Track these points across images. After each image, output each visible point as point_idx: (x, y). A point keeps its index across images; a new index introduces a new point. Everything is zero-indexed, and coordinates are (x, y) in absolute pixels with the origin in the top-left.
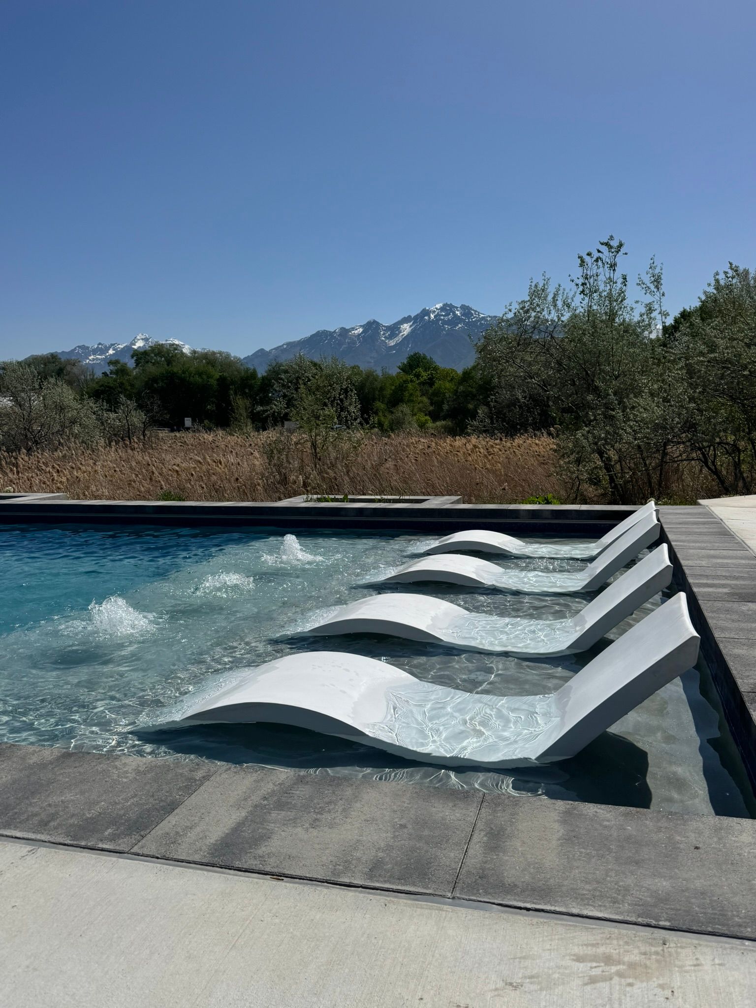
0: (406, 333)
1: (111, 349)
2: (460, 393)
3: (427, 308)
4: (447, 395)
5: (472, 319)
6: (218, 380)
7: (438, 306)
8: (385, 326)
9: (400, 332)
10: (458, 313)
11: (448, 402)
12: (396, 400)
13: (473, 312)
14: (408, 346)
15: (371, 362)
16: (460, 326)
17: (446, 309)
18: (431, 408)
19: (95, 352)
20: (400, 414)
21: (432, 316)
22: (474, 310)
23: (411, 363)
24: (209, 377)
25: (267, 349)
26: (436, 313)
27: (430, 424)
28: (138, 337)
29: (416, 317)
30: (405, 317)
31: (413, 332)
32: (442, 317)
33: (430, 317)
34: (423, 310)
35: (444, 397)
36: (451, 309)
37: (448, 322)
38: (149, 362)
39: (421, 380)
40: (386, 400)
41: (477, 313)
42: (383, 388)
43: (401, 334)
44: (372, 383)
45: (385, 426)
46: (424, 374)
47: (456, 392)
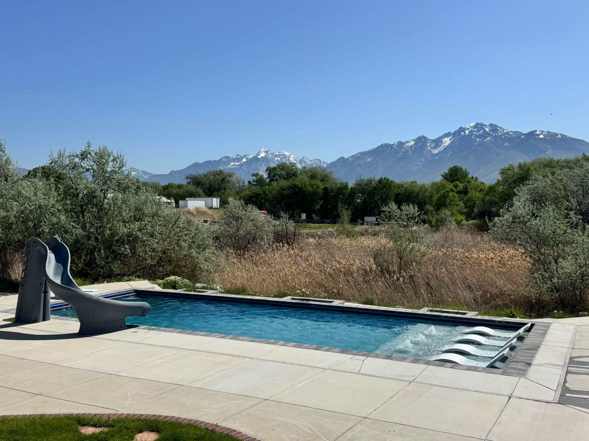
0: (446, 144)
1: (244, 158)
2: (486, 201)
3: (463, 127)
4: (477, 202)
5: (498, 134)
6: (323, 189)
7: (472, 125)
8: (431, 140)
10: (487, 130)
11: (478, 207)
12: (441, 205)
13: (499, 129)
14: (448, 154)
15: (420, 165)
16: (488, 138)
17: (478, 127)
18: (465, 210)
19: (234, 160)
20: (443, 215)
21: (467, 132)
22: (499, 127)
23: (451, 173)
24: (318, 187)
25: (346, 157)
26: (470, 130)
27: (465, 222)
28: (262, 151)
29: (455, 133)
30: (446, 133)
31: (452, 143)
32: (475, 133)
33: (465, 133)
34: (460, 128)
35: (475, 203)
36: (481, 127)
37: (480, 136)
38: (276, 174)
39: (458, 189)
40: (434, 204)
41: (502, 129)
42: (431, 196)
43: (443, 145)
44: (424, 193)
45: (433, 223)
46: (460, 185)
47: (483, 200)
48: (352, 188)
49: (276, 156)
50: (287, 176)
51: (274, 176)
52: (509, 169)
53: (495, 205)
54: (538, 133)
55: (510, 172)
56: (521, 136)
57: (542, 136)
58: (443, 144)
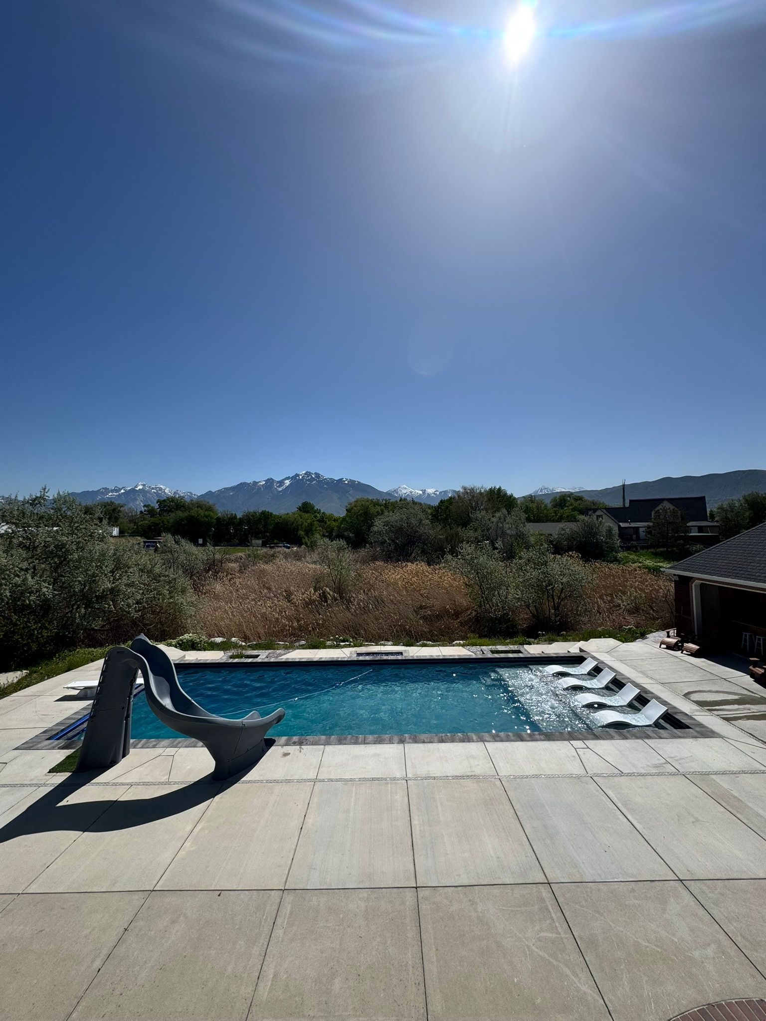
0: (287, 485)
1: (122, 490)
3: (298, 473)
4: (335, 528)
5: (320, 479)
6: (216, 519)
7: (304, 472)
8: (276, 481)
10: (313, 476)
13: (320, 476)
14: (288, 491)
16: (314, 482)
17: (307, 474)
19: (112, 491)
21: (301, 477)
23: (303, 506)
24: (212, 518)
28: (139, 484)
29: (292, 477)
30: (287, 477)
31: (291, 484)
32: (305, 478)
33: (299, 478)
34: (296, 474)
36: (310, 474)
37: (309, 480)
38: (166, 505)
39: (317, 519)
40: (303, 530)
41: (322, 476)
45: (309, 545)
46: (318, 515)
47: (339, 527)
48: (240, 518)
49: (153, 489)
50: (176, 507)
51: (164, 507)
54: (344, 480)
56: (334, 482)
57: (346, 482)
58: (285, 484)
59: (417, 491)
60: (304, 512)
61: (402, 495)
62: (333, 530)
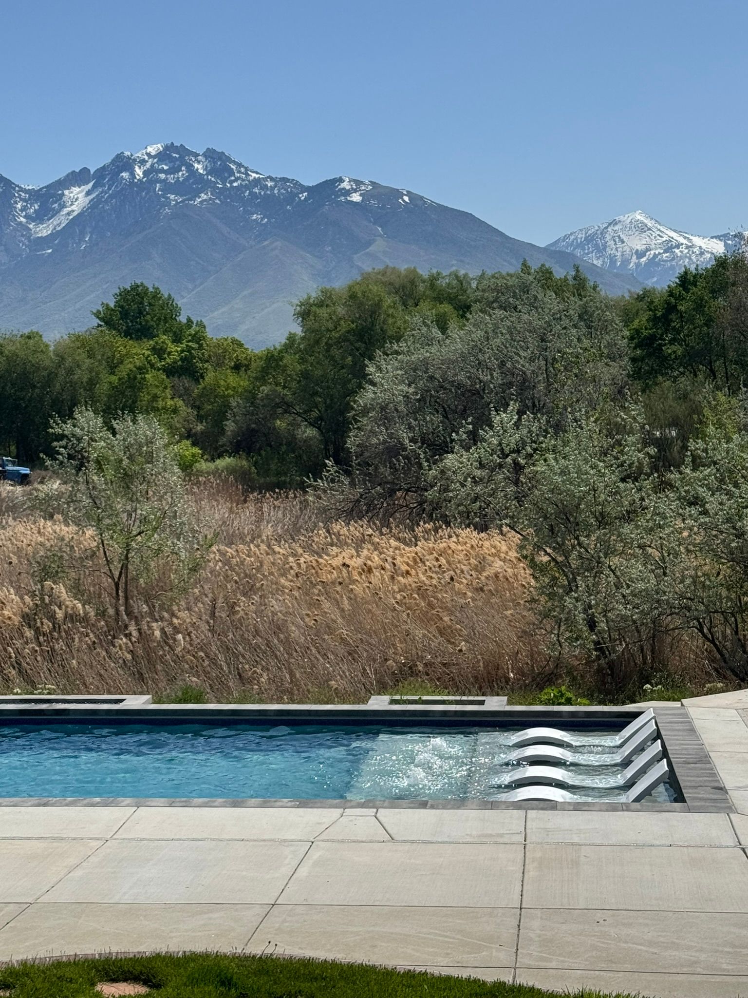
0: (76, 208)
2: (260, 399)
3: (127, 153)
4: (232, 402)
5: (231, 182)
7: (152, 150)
8: (26, 191)
9: (63, 206)
10: (199, 167)
11: (235, 416)
13: (233, 167)
16: (204, 196)
17: (172, 160)
21: (139, 172)
22: (234, 162)
26: (148, 165)
27: (204, 464)
29: (101, 172)
30: (74, 172)
31: (93, 205)
32: (163, 176)
33: (133, 174)
34: (117, 156)
35: (227, 406)
36: (182, 158)
37: (177, 188)
39: (168, 360)
41: (243, 170)
42: (92, 383)
43: (66, 211)
44: (70, 372)
46: (172, 347)
47: (251, 396)
52: (321, 304)
53: (286, 412)
54: (346, 185)
55: (323, 312)
56: (297, 195)
57: (356, 198)
58: (64, 206)
59: (698, 241)
60: (127, 334)
61: (626, 262)
62: (228, 406)
